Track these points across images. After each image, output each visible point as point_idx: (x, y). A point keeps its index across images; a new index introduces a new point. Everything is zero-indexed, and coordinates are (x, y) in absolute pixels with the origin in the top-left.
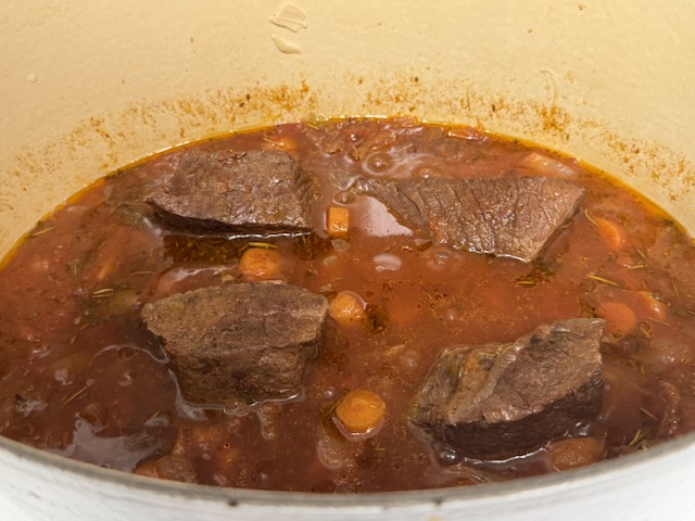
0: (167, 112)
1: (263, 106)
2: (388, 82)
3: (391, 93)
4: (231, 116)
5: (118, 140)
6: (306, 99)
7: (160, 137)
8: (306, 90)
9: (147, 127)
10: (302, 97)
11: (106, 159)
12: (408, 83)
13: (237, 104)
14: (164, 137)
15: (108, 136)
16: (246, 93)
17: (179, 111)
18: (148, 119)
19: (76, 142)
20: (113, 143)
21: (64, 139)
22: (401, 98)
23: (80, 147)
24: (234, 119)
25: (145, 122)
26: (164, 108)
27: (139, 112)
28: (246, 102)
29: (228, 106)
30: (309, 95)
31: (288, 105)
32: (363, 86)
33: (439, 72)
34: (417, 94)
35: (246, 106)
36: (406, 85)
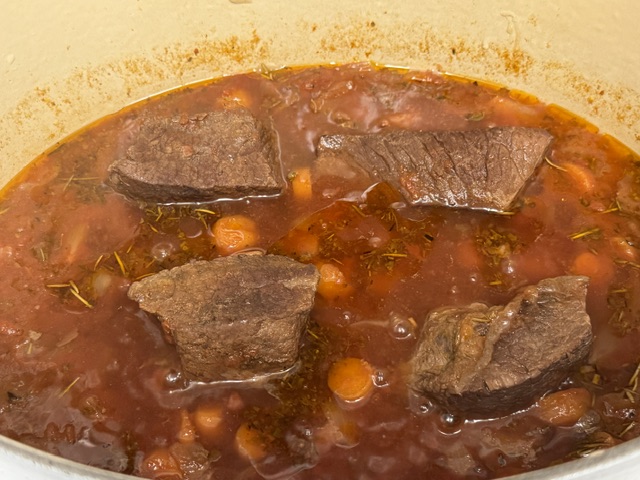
0: (112, 73)
1: (212, 58)
2: (343, 28)
3: (346, 38)
4: (178, 72)
5: (64, 107)
6: (257, 50)
7: (106, 99)
8: (257, 40)
9: (93, 91)
10: (252, 48)
11: (53, 129)
12: (364, 28)
13: (185, 60)
14: (110, 98)
15: (54, 104)
16: (194, 47)
17: (125, 71)
18: (94, 83)
19: (23, 116)
20: (59, 111)
21: (11, 114)
22: (357, 44)
23: (26, 120)
24: (182, 74)
25: (91, 86)
26: (109, 70)
27: (85, 77)
28: (194, 56)
29: (175, 62)
30: (260, 45)
31: (238, 57)
32: (316, 33)
33: (397, 16)
34: (373, 39)
35: (194, 61)
36: (362, 30)
